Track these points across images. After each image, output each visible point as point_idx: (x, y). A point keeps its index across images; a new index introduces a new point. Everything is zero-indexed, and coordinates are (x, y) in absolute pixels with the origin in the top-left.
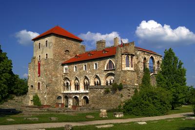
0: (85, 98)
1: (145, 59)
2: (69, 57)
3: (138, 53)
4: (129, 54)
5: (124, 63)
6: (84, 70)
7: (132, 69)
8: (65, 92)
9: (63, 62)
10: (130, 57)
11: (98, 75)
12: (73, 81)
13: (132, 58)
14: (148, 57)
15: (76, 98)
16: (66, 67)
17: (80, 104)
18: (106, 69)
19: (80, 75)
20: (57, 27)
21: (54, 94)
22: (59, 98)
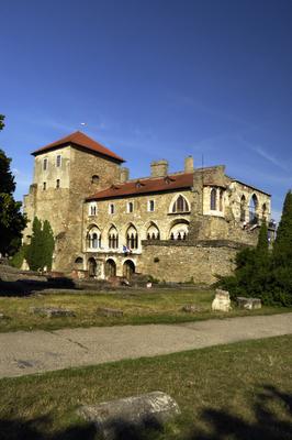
0: (129, 263)
1: (243, 198)
2: (99, 189)
3: (233, 186)
4: (217, 187)
5: (207, 202)
6: (128, 211)
7: (222, 214)
8: (89, 250)
9: (88, 196)
10: (218, 191)
11: (156, 222)
12: (106, 231)
13: (221, 193)
14: (248, 196)
15: (111, 261)
16: (94, 204)
17: (119, 273)
18: (171, 211)
19: (121, 220)
20: (78, 134)
21: (69, 253)
22: (79, 260)
